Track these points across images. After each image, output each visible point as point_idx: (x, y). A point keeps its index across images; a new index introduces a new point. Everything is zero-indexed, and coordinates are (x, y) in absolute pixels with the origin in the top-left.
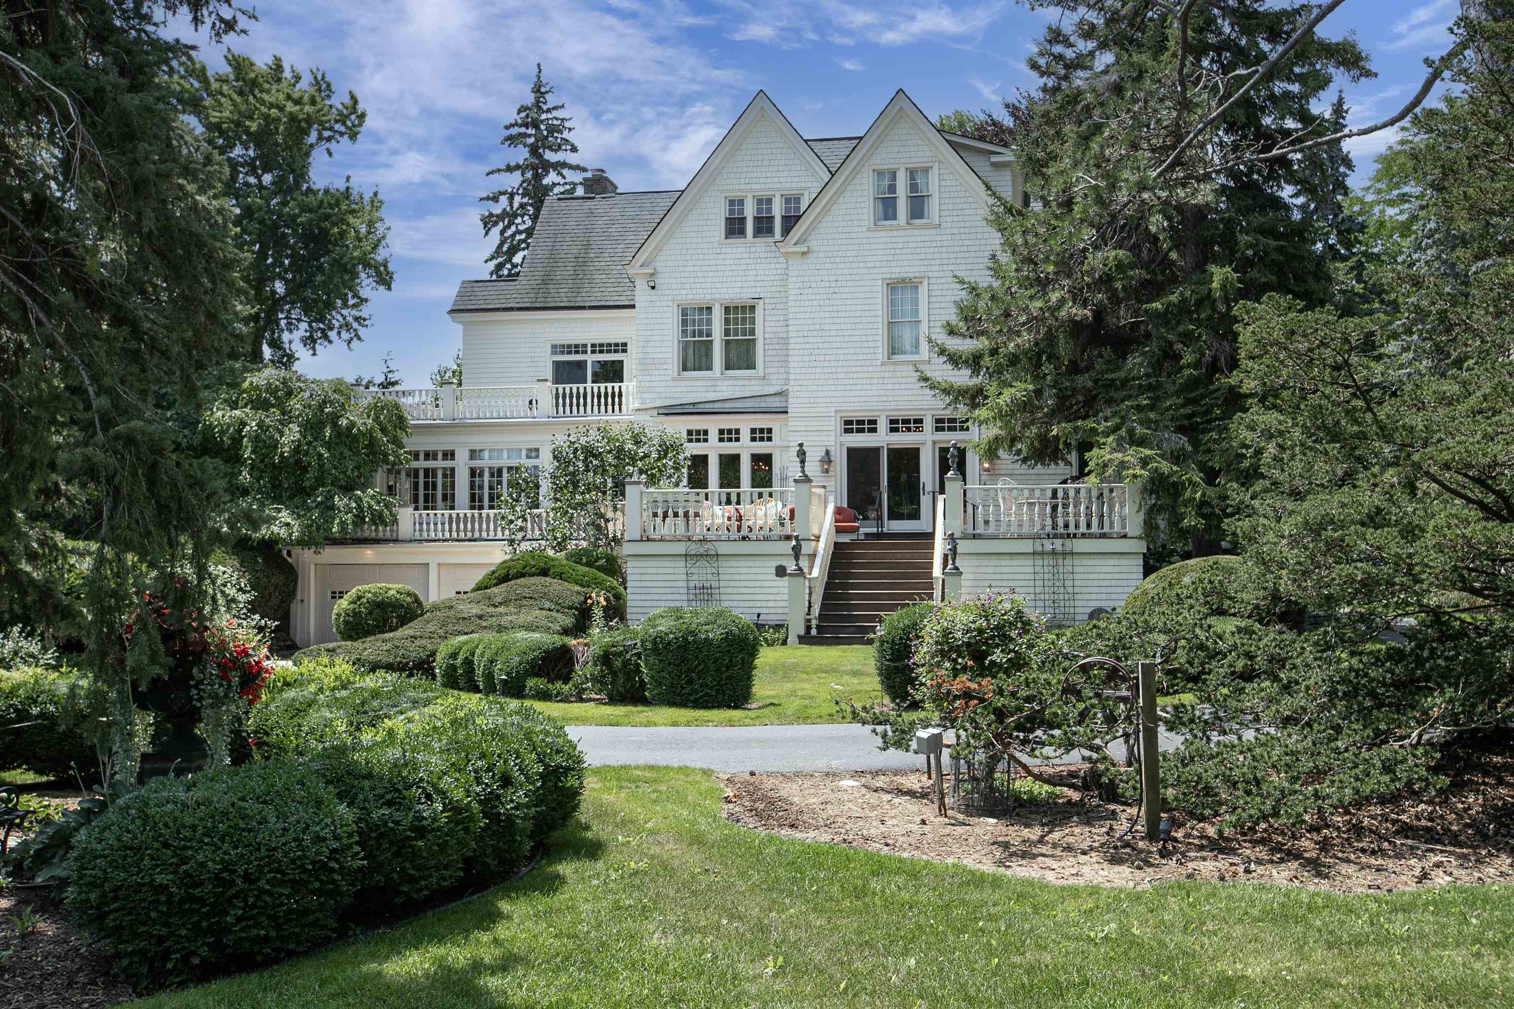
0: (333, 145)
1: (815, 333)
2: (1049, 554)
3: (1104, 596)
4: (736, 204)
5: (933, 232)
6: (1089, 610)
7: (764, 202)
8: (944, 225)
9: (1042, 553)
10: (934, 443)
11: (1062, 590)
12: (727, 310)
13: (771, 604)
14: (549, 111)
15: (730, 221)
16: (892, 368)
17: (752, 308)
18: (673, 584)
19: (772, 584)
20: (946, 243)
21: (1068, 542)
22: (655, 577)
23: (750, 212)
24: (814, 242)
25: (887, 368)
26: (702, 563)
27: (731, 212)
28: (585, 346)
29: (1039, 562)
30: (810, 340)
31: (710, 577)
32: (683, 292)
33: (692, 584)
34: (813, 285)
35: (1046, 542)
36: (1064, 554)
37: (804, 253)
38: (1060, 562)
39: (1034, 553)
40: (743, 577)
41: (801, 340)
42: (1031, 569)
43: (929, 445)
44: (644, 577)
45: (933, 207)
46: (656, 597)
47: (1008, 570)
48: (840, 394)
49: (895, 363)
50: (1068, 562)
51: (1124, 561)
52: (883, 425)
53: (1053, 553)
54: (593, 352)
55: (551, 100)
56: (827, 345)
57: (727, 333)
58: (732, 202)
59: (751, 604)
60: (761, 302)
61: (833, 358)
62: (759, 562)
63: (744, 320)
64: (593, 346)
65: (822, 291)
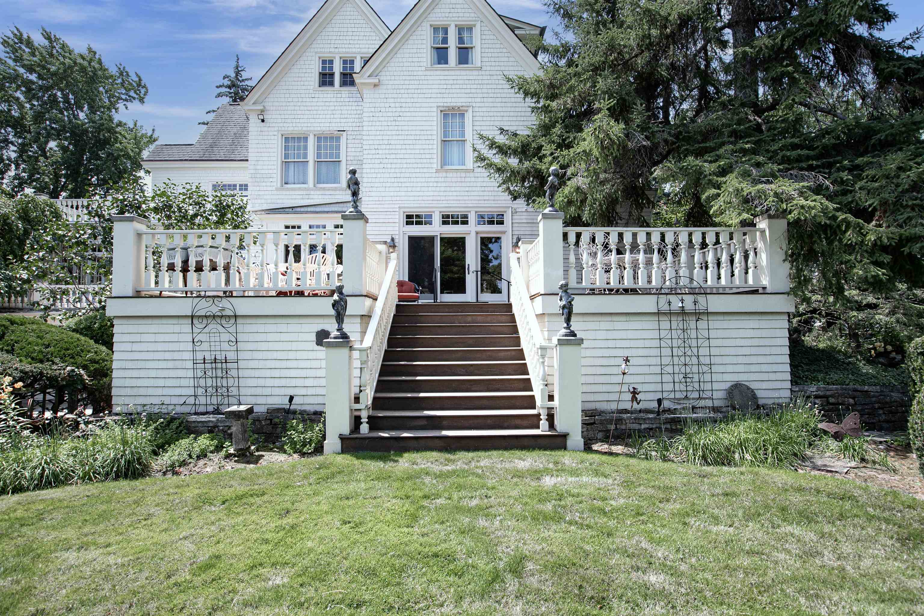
0: (129, 104)
1: (384, 147)
2: (678, 314)
3: (741, 368)
4: (327, 63)
5: (475, 73)
6: (727, 386)
7: (348, 63)
8: (484, 68)
9: (670, 314)
10: (477, 233)
11: (695, 360)
12: (319, 139)
13: (309, 382)
14: (243, 80)
15: (323, 75)
16: (444, 174)
17: (338, 139)
18: (176, 356)
19: (311, 355)
20: (486, 82)
21: (701, 299)
22: (152, 347)
23: (337, 69)
24: (384, 77)
25: (441, 175)
26: (213, 326)
27: (324, 68)
28: (235, 186)
29: (665, 325)
30: (380, 152)
31: (225, 346)
32: (285, 125)
33: (200, 356)
34: (383, 110)
35: (672, 298)
36: (698, 315)
37: (375, 85)
38: (693, 324)
39: (659, 313)
40: (271, 346)
41: (373, 152)
42: (656, 334)
43: (473, 234)
44: (136, 347)
45: (476, 56)
46: (153, 374)
47: (623, 335)
48: (403, 194)
49: (447, 171)
50: (702, 324)
51: (764, 323)
52: (437, 219)
53: (683, 313)
54: (240, 190)
55: (244, 75)
56: (393, 156)
57: (319, 155)
58: (324, 62)
59: (283, 382)
60: (344, 133)
61: (398, 166)
62: (293, 326)
63: (331, 147)
64: (240, 185)
65: (389, 114)
